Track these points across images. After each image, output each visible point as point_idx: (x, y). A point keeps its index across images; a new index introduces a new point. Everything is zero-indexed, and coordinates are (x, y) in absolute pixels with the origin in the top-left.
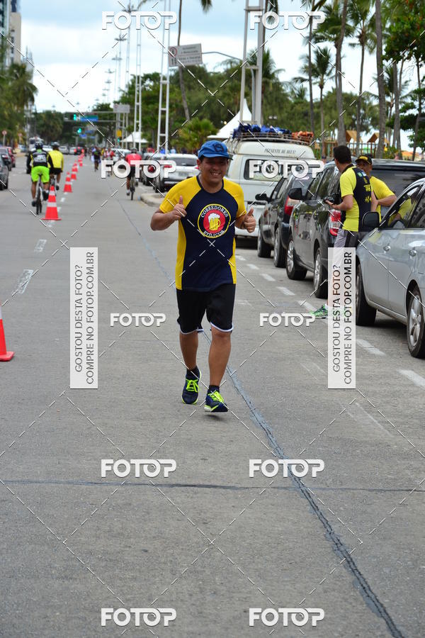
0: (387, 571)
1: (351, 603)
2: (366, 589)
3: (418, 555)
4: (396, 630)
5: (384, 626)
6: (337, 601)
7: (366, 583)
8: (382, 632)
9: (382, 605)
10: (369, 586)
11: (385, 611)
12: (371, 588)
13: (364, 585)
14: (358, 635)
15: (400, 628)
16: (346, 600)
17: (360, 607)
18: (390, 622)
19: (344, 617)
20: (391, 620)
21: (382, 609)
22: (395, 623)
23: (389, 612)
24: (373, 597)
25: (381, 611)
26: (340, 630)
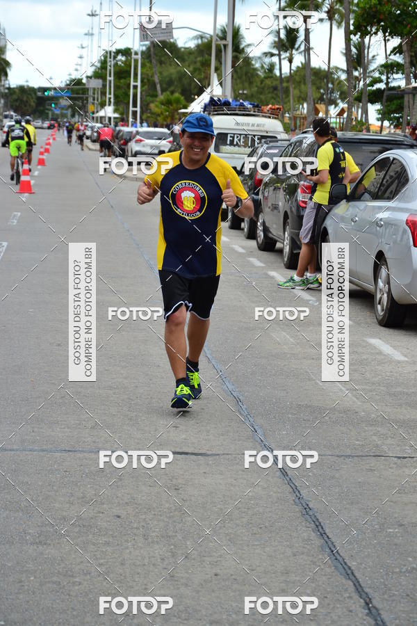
2: (334, 554)
3: (385, 519)
4: (364, 591)
5: (352, 588)
6: (306, 564)
7: (335, 546)
8: (349, 593)
9: (350, 568)
10: (337, 550)
11: (353, 573)
12: (340, 551)
13: (333, 549)
14: (326, 597)
15: (367, 590)
16: (314, 563)
17: (328, 570)
18: (357, 584)
20: (358, 582)
21: (349, 572)
22: (362, 585)
23: (356, 575)
24: (341, 559)
25: (349, 574)
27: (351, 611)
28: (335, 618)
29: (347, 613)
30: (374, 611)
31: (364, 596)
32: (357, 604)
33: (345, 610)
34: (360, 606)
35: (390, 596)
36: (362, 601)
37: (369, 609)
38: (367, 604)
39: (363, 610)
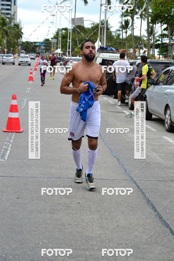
0: (168, 211)
1: (156, 223)
2: (160, 218)
5: (169, 232)
7: (161, 215)
8: (169, 233)
10: (162, 216)
11: (169, 226)
12: (163, 217)
13: (160, 216)
14: (160, 235)
16: (154, 222)
17: (159, 224)
18: (171, 230)
19: (154, 228)
20: (171, 229)
21: (167, 225)
22: (173, 230)
23: (170, 226)
24: (164, 220)
25: (167, 226)
26: (153, 233)
27: (170, 240)
28: (165, 243)
29: (169, 241)
33: (167, 240)
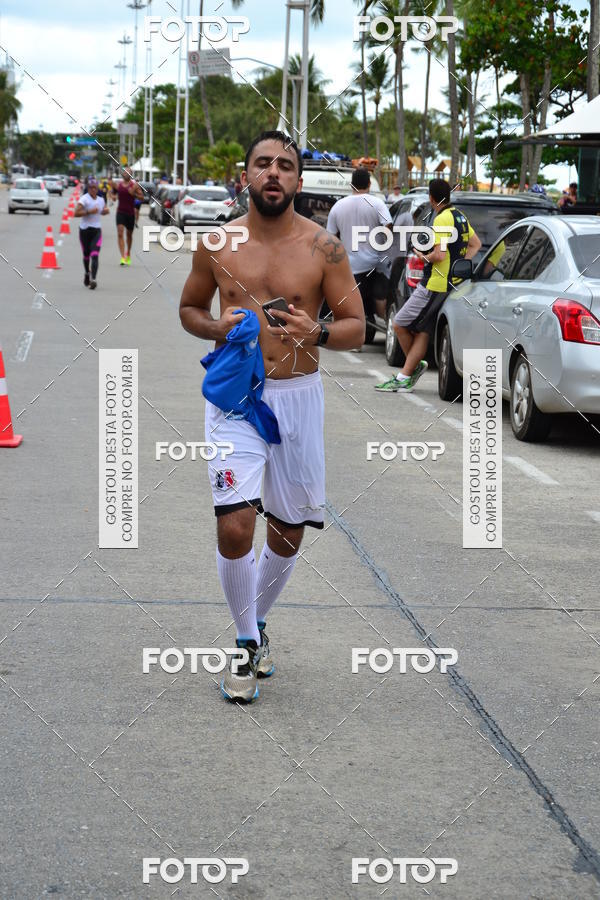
0: (521, 712)
1: (481, 753)
2: (497, 734)
3: (557, 690)
4: (542, 786)
5: (526, 782)
6: (463, 750)
7: (497, 726)
8: (524, 788)
9: (520, 755)
10: (500, 730)
11: (524, 761)
12: (504, 733)
13: (495, 729)
14: (494, 793)
15: (545, 784)
16: (474, 748)
17: (492, 758)
18: (532, 776)
19: (475, 771)
20: (533, 773)
21: (520, 760)
22: (539, 778)
23: (529, 763)
24: (507, 744)
25: (521, 762)
26: (471, 786)
27: (528, 811)
28: (509, 820)
29: (524, 813)
30: (557, 811)
31: (543, 791)
32: (535, 801)
33: (520, 810)
34: (539, 804)
35: (576, 792)
36: (541, 797)
37: (551, 808)
38: (548, 802)
39: (544, 810)
